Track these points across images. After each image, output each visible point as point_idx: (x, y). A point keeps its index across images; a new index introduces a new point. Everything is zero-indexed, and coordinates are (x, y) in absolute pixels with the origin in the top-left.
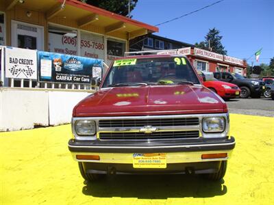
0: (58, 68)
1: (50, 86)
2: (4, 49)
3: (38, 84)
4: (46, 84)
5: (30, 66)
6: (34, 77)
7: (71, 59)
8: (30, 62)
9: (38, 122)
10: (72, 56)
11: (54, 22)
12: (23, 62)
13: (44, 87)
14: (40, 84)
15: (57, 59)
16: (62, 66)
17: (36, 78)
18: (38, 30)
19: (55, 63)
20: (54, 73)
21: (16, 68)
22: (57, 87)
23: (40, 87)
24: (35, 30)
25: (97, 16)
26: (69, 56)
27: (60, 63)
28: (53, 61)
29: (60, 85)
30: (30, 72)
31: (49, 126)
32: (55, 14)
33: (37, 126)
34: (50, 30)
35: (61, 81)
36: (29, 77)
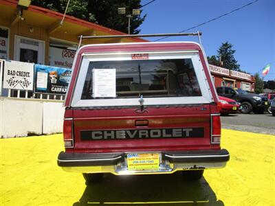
0: (53, 80)
1: (45, 97)
2: (4, 62)
3: (34, 95)
4: (41, 95)
5: (27, 78)
6: (30, 88)
7: (66, 72)
8: (27, 74)
9: (32, 131)
10: (68, 69)
11: (55, 37)
12: (20, 74)
13: (39, 98)
14: (36, 95)
15: (53, 72)
16: (58, 78)
17: (32, 89)
18: (40, 44)
19: (51, 76)
20: (50, 85)
21: (14, 80)
22: (52, 98)
23: (36, 97)
24: (36, 44)
25: (95, 32)
26: (66, 69)
27: (56, 76)
28: (49, 74)
29: (55, 96)
30: (27, 84)
31: (43, 134)
32: (56, 30)
33: (30, 134)
34: (51, 44)
35: (56, 92)
36: (25, 88)
